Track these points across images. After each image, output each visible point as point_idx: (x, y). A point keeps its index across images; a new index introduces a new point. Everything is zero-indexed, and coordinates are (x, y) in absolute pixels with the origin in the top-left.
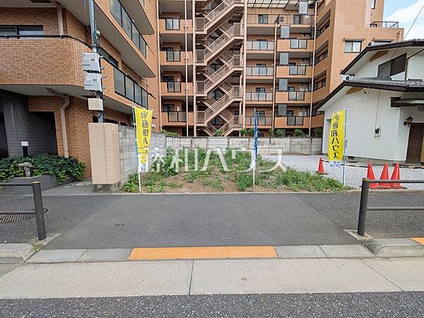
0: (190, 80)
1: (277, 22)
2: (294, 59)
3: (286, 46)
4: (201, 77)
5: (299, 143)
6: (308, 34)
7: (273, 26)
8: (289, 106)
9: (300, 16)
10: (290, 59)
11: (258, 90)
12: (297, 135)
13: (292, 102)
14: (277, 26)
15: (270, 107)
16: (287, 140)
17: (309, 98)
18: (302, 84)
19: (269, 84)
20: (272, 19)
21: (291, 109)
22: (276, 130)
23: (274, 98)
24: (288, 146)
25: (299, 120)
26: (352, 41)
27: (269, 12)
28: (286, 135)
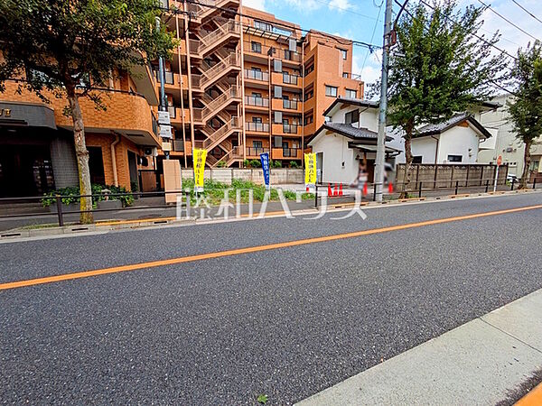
0: (186, 106)
1: (270, 53)
2: (288, 93)
3: (279, 79)
4: (197, 104)
5: (294, 173)
6: (298, 69)
7: (266, 57)
8: (284, 138)
9: (290, 52)
10: (283, 92)
11: (255, 120)
12: (293, 166)
13: (287, 134)
14: (270, 58)
15: (267, 138)
16: (284, 171)
17: (301, 132)
18: (295, 117)
19: (266, 114)
20: (265, 50)
21: (286, 141)
22: (274, 161)
23: (270, 130)
24: (285, 176)
25: (293, 151)
26: (331, 87)
27: (262, 41)
28: (283, 167)
